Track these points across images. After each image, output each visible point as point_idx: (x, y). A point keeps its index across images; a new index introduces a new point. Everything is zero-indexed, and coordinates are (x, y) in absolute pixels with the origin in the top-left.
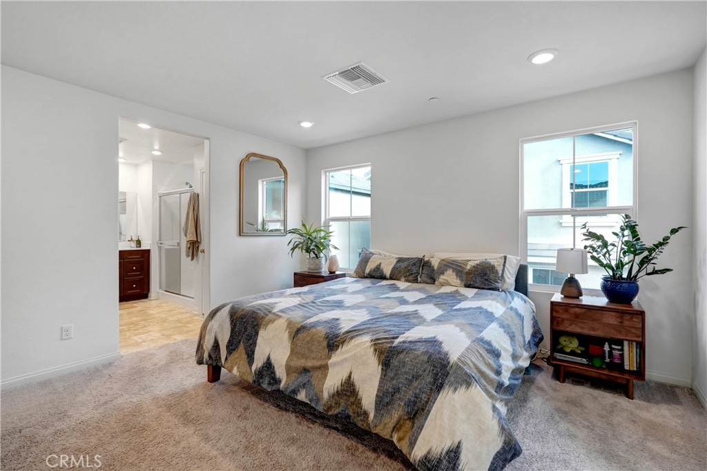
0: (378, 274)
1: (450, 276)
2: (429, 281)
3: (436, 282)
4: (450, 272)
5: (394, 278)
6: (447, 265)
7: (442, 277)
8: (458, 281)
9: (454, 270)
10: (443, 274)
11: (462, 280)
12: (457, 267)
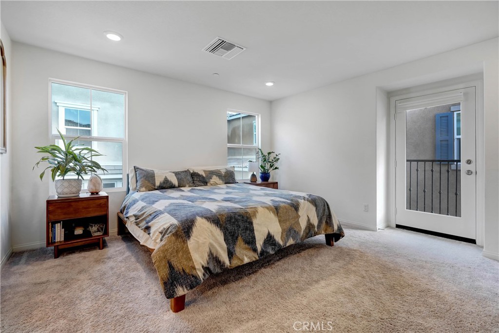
0: (168, 185)
1: (215, 179)
2: (203, 184)
3: (208, 184)
4: (214, 177)
5: (181, 186)
6: (212, 173)
7: (211, 180)
8: (221, 182)
9: (217, 176)
10: (211, 178)
11: (223, 180)
12: (217, 173)
